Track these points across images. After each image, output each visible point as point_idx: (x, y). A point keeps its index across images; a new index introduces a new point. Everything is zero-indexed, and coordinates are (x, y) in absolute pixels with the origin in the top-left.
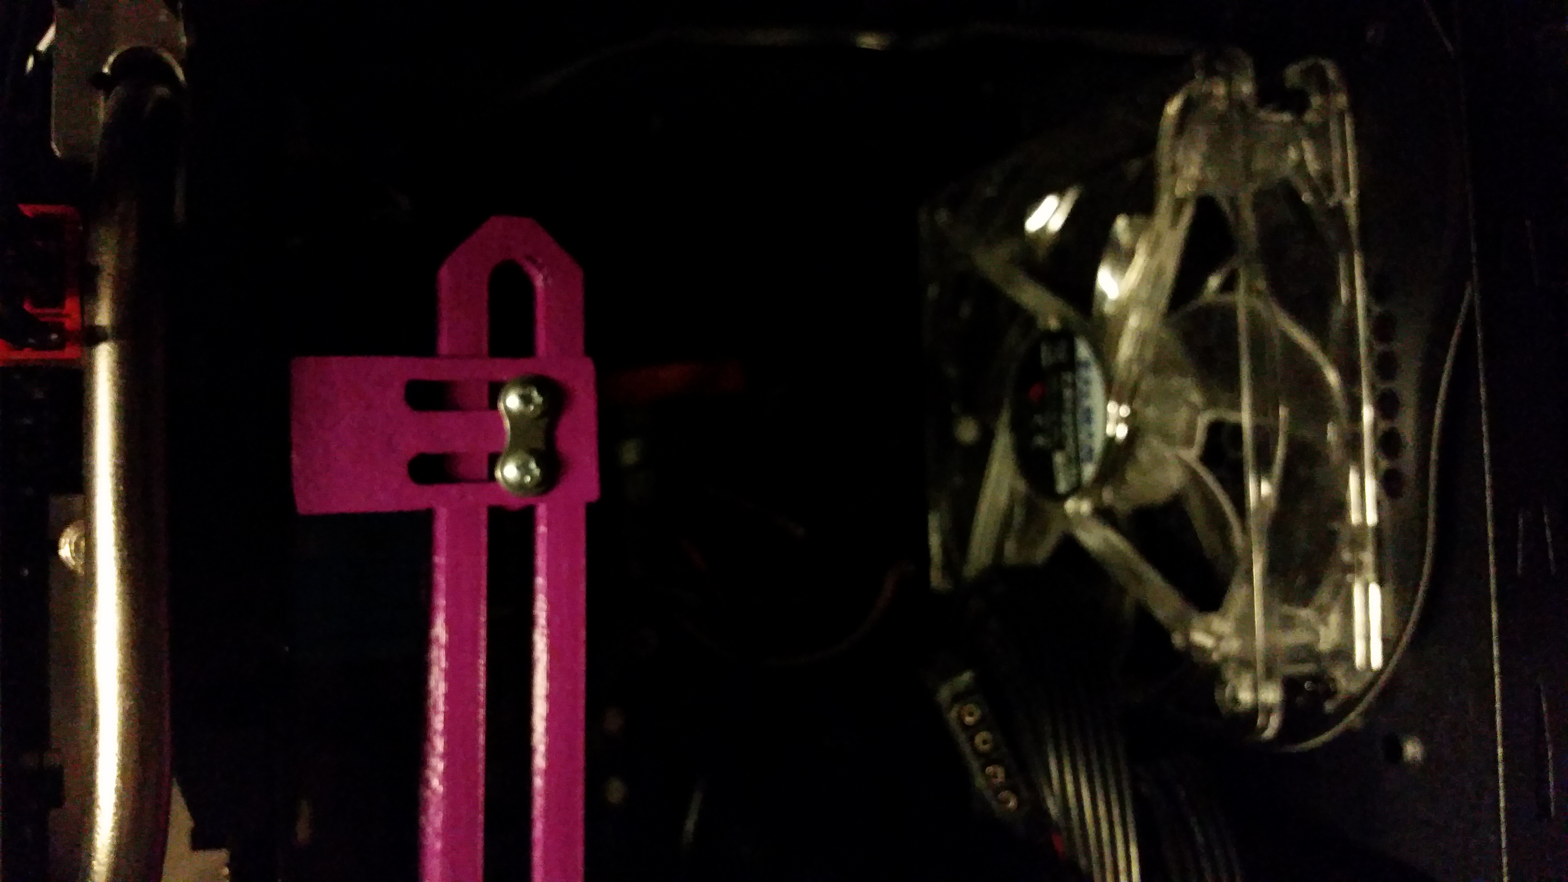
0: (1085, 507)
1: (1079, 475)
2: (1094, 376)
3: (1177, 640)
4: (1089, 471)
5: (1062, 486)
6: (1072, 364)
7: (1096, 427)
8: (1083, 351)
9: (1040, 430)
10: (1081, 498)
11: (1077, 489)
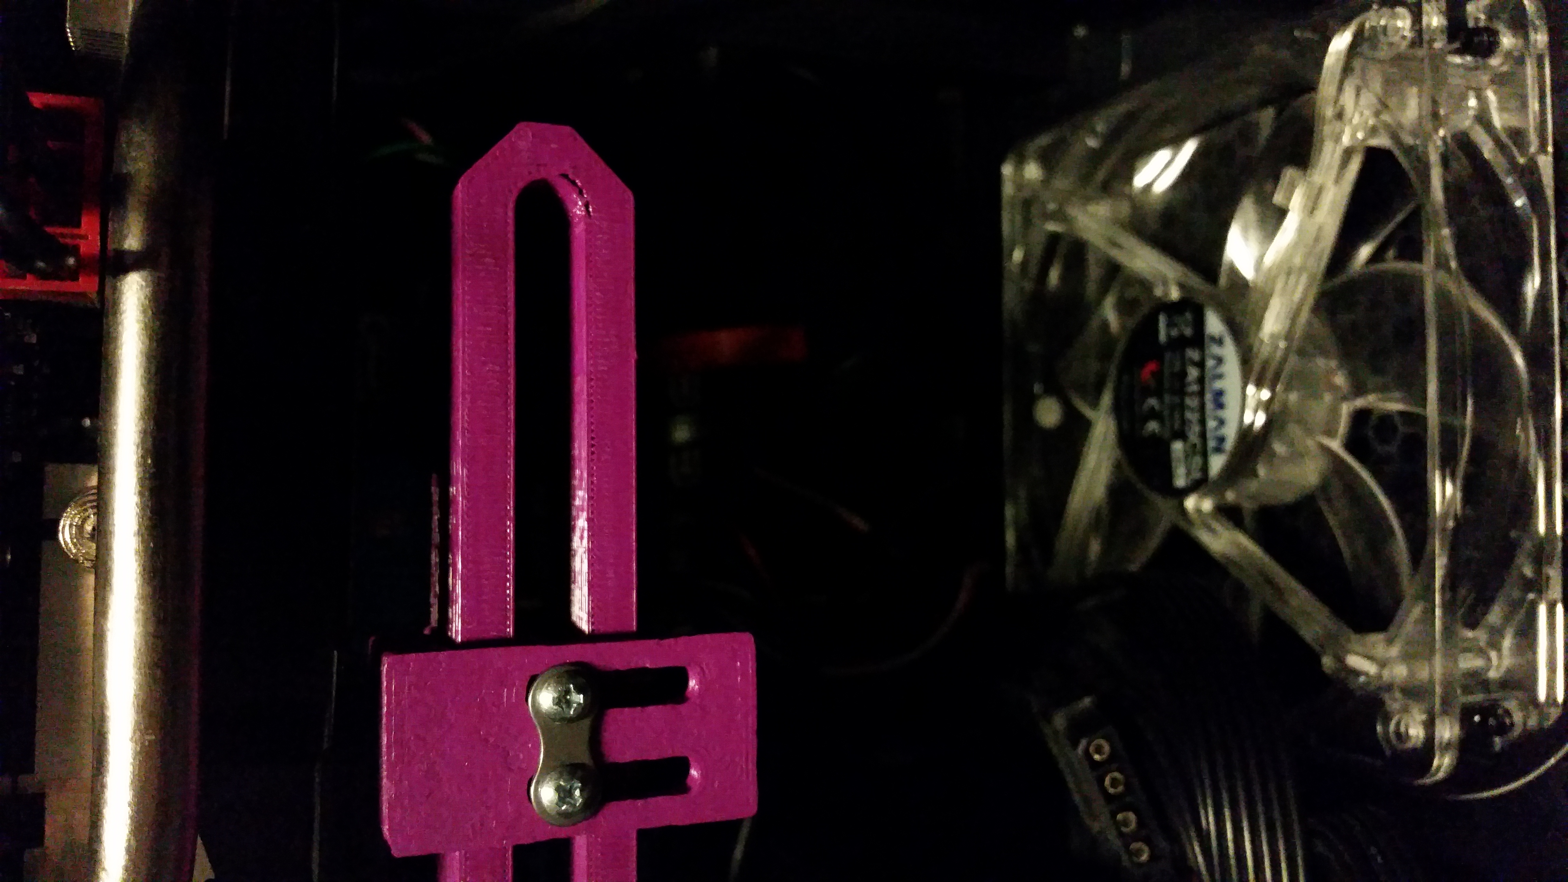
0: (1207, 505)
1: (1205, 468)
2: (1229, 352)
3: (1327, 662)
4: (1217, 463)
5: (1180, 481)
6: (1199, 339)
7: (1230, 414)
8: (1214, 324)
9: (1154, 414)
10: (1205, 495)
11: (1199, 485)
